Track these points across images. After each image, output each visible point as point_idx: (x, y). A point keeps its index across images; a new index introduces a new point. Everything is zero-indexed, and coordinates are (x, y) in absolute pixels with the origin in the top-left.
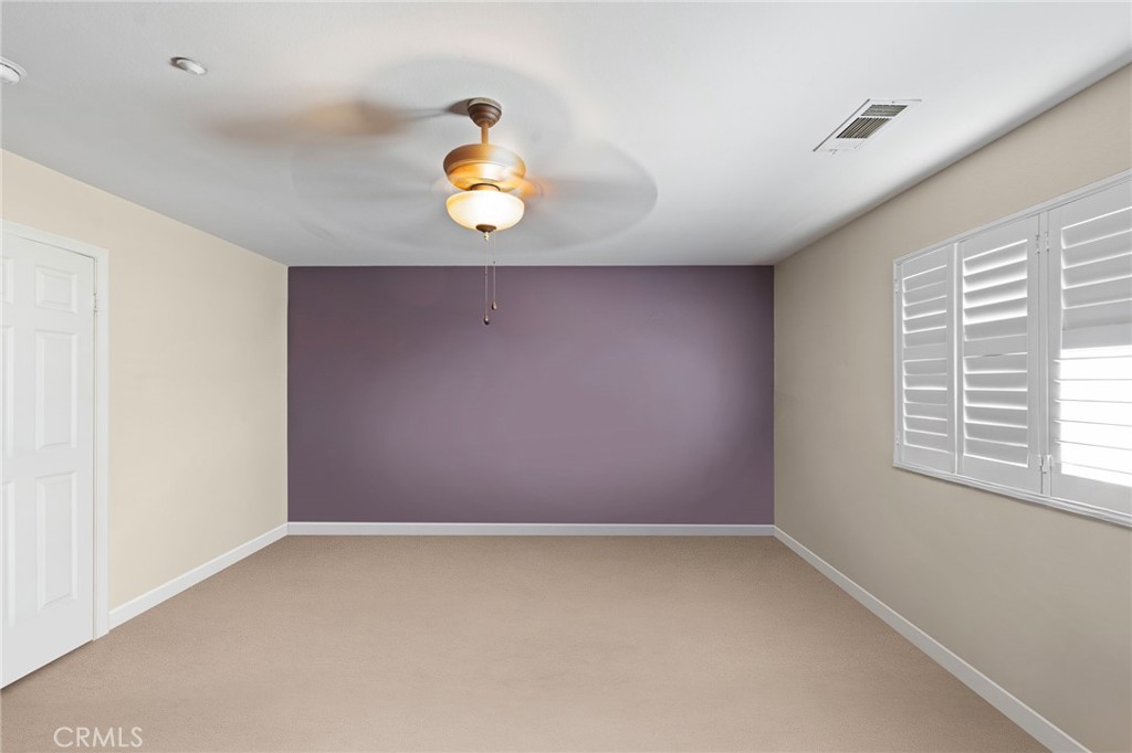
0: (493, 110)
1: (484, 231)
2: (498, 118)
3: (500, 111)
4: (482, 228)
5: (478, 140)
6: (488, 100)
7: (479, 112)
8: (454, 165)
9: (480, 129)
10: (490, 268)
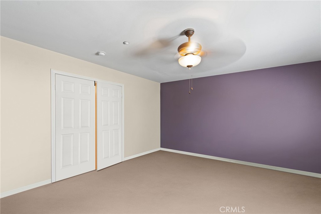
0: (191, 31)
1: (189, 67)
2: (193, 33)
3: (194, 31)
4: (188, 66)
5: (187, 41)
6: (189, 29)
7: (188, 33)
8: (181, 49)
9: (188, 37)
10: (191, 79)
